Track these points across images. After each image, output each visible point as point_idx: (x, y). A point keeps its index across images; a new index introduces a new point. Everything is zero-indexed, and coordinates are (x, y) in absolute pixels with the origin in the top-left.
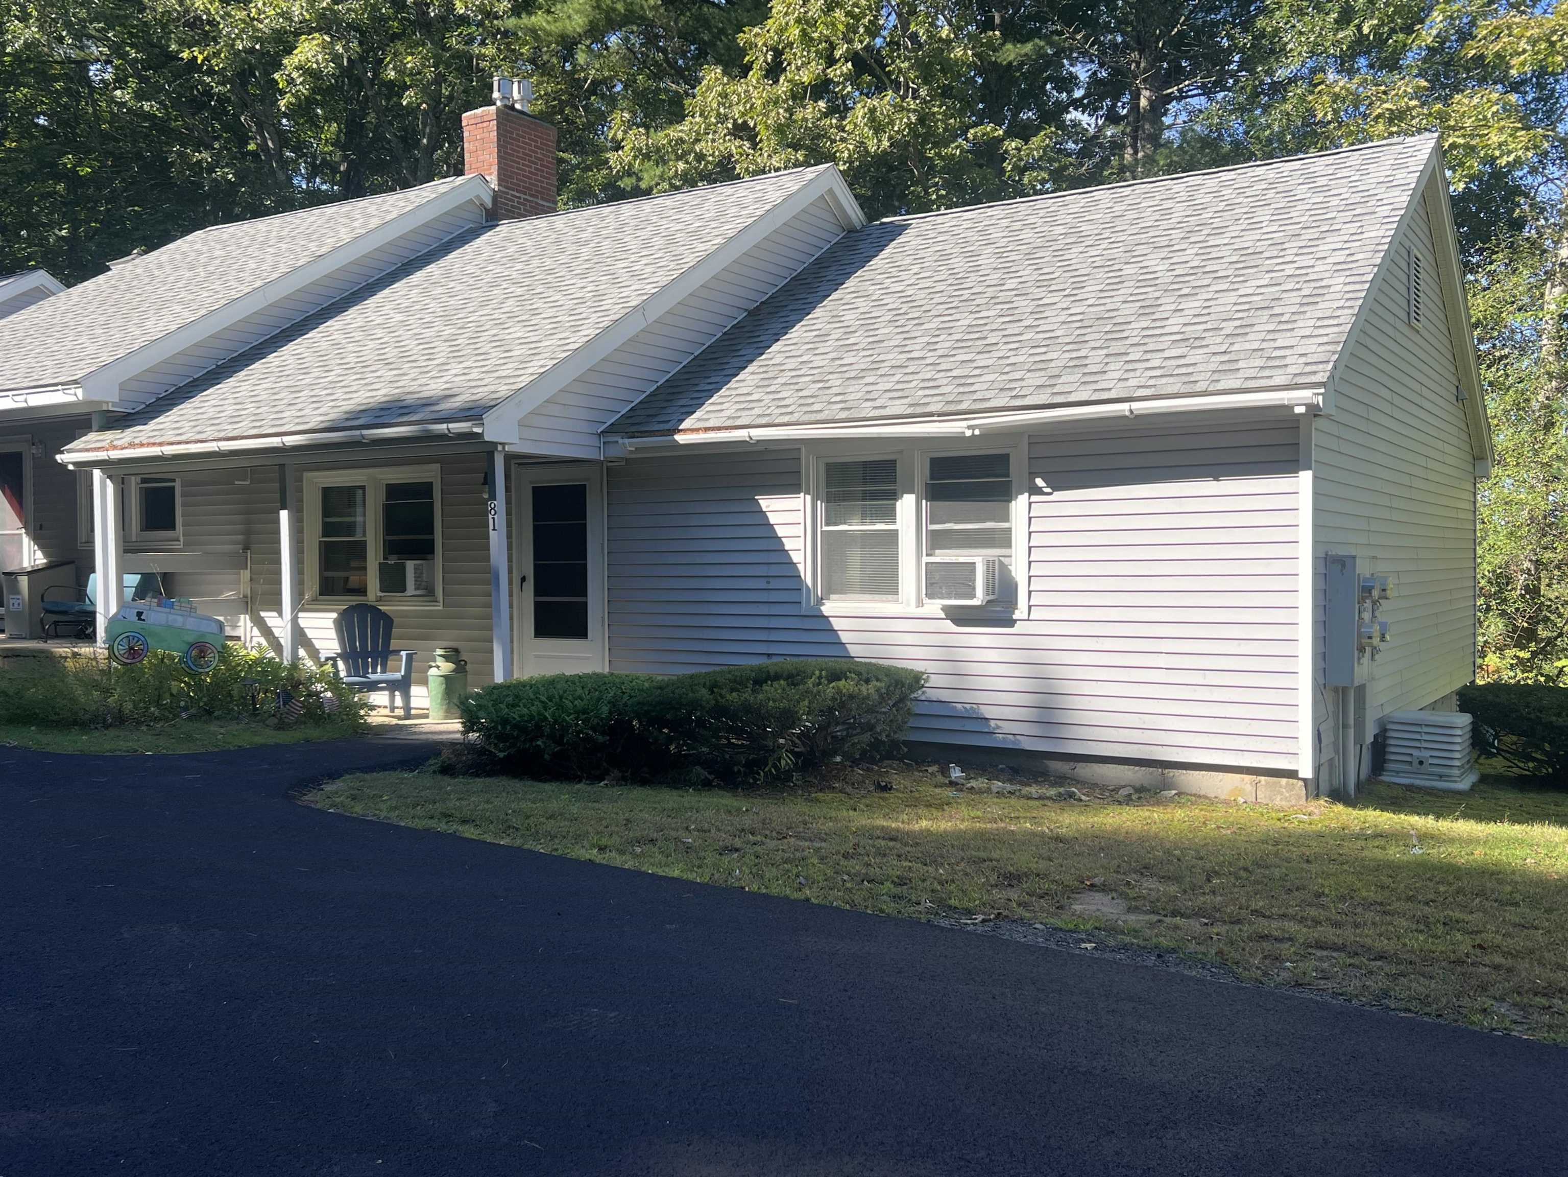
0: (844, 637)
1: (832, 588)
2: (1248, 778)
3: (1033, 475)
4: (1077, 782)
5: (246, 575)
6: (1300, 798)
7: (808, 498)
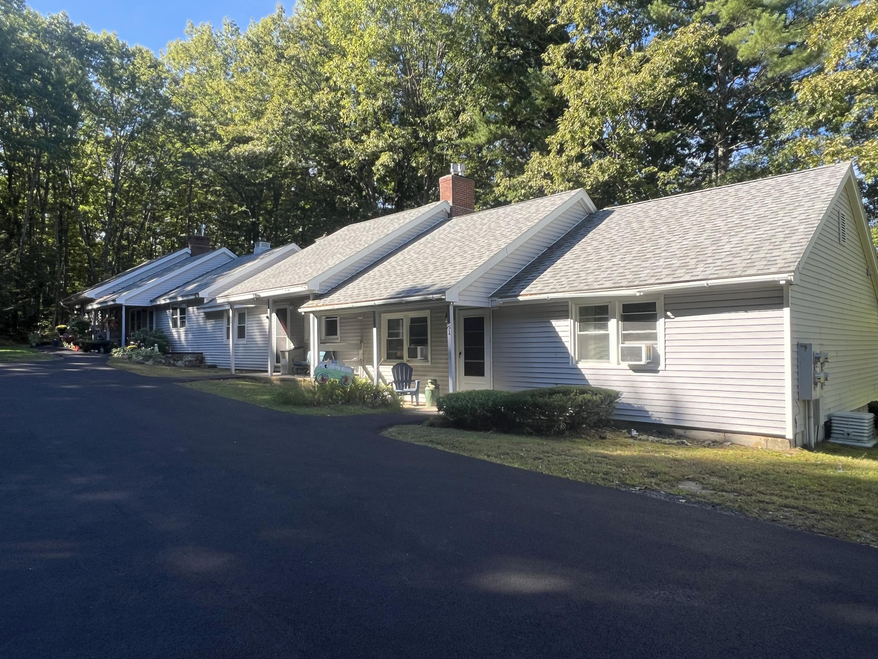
0: (587, 377)
1: (583, 356)
2: (763, 438)
3: (666, 311)
4: (687, 438)
5: (361, 352)
6: (786, 447)
7: (572, 321)
